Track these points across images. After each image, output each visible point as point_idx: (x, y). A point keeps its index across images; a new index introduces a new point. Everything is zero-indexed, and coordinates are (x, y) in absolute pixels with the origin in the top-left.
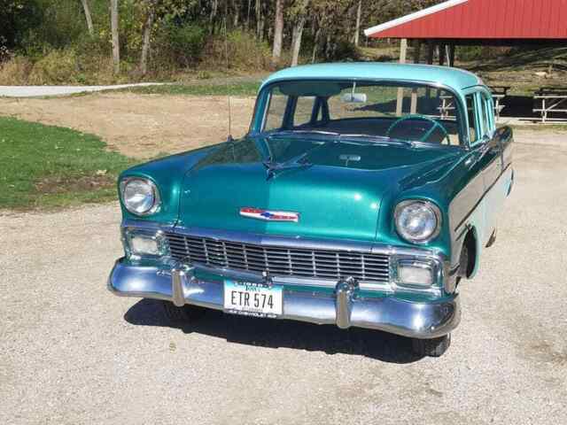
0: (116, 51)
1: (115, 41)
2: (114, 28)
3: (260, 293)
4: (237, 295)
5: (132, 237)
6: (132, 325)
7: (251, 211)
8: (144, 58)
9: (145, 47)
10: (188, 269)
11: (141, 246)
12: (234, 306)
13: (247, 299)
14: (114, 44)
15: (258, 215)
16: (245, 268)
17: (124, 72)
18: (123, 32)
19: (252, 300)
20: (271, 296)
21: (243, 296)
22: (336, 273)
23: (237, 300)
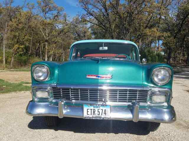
0: (4, 62)
1: (4, 59)
2: (4, 57)
3: (100, 109)
4: (89, 111)
5: (37, 91)
6: (32, 130)
7: (92, 76)
8: (12, 63)
9: (12, 61)
10: (64, 102)
11: (40, 94)
12: (88, 116)
13: (94, 112)
14: (4, 60)
15: (95, 77)
16: (88, 100)
17: (6, 67)
18: (6, 57)
19: (96, 112)
20: (105, 110)
21: (92, 110)
22: (126, 99)
23: (89, 113)
